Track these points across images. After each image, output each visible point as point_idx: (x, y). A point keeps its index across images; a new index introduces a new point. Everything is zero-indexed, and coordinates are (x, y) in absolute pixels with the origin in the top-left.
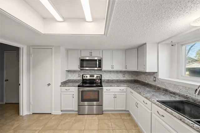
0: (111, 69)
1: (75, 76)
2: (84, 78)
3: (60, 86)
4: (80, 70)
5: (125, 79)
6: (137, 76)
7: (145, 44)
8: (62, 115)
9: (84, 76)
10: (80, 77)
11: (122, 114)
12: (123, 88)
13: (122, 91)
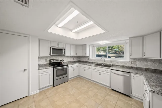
0: (70, 55)
1: (42, 61)
2: (51, 62)
3: (38, 70)
4: (50, 56)
5: (74, 60)
6: (79, 58)
7: (86, 45)
8: (40, 92)
9: (51, 60)
10: (47, 61)
11: (76, 78)
12: (77, 64)
13: (77, 66)
